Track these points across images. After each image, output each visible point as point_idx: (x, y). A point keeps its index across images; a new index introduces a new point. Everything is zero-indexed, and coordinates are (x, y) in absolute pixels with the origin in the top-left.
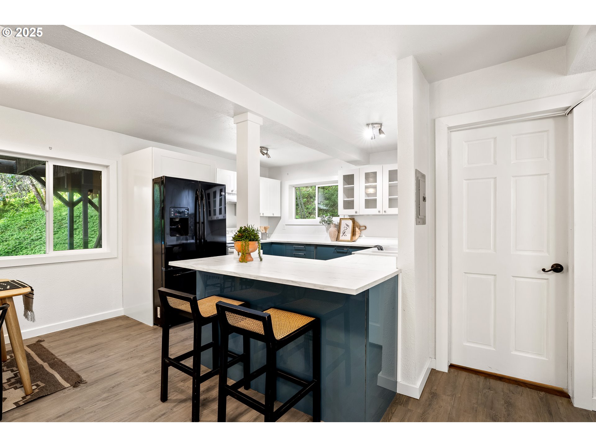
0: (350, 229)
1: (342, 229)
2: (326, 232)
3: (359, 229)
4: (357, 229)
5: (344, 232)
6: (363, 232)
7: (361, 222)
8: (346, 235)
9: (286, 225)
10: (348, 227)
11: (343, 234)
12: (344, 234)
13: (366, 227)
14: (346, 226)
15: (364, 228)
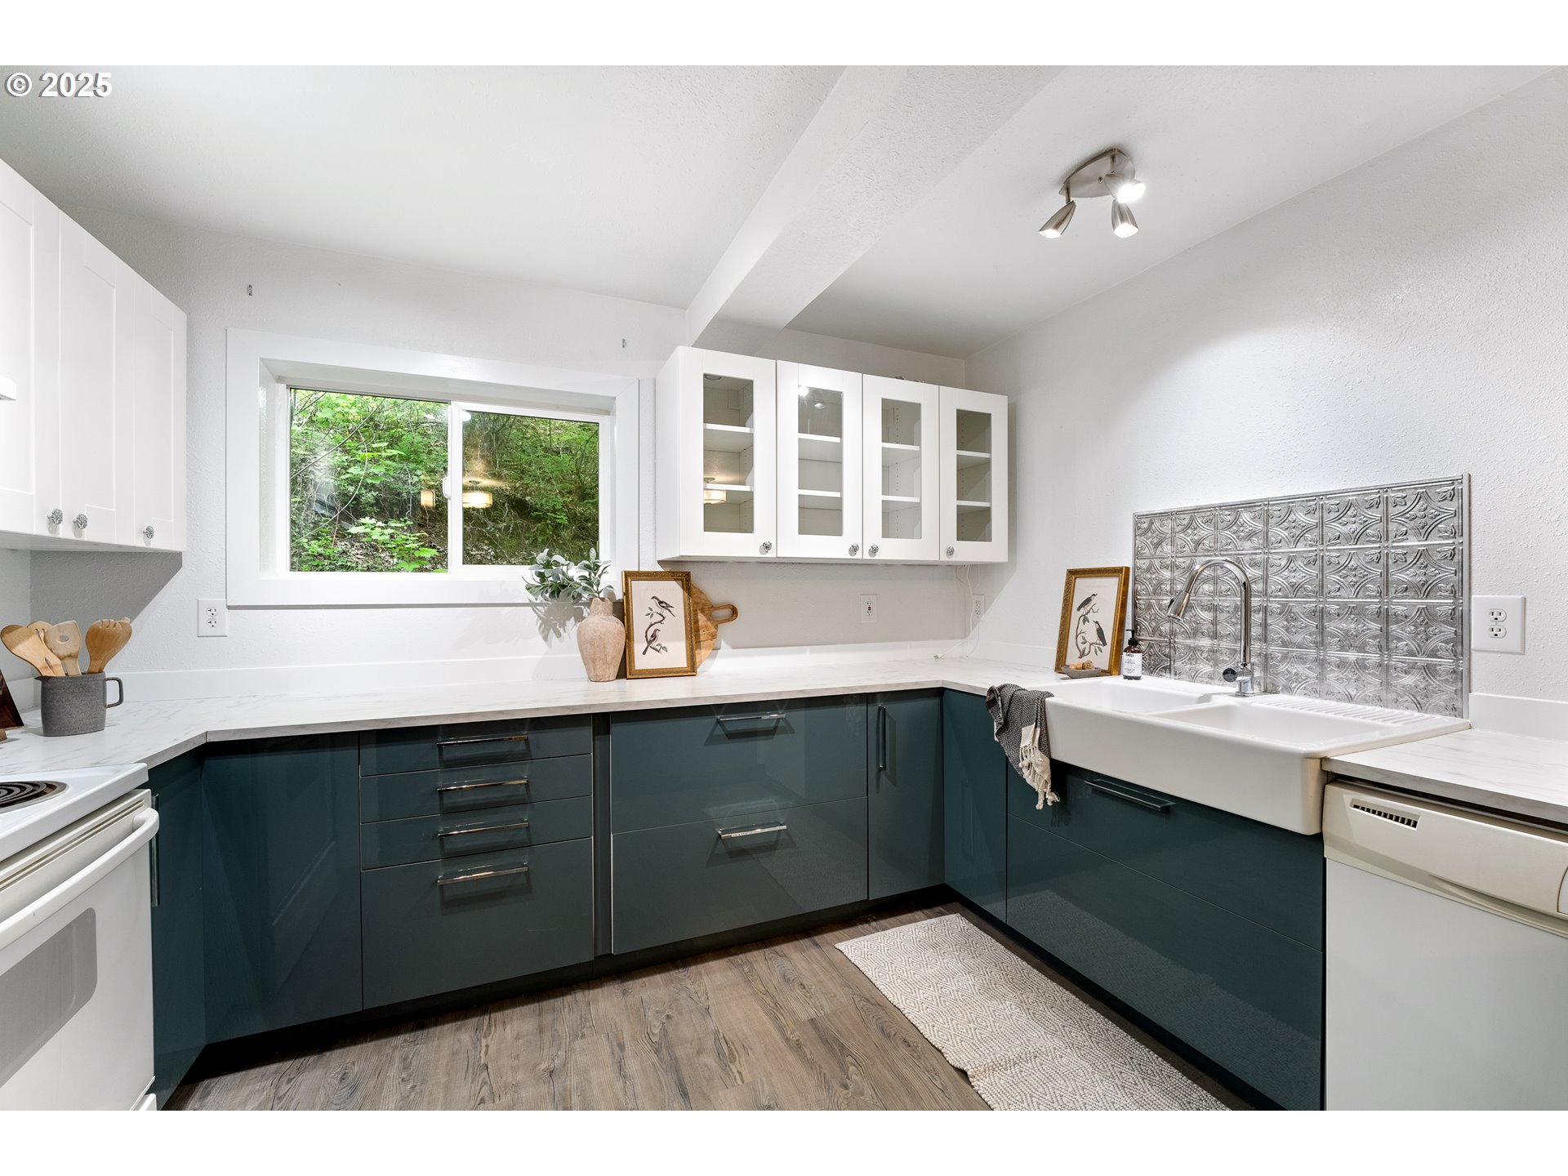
0: (676, 621)
1: (640, 622)
2: (540, 638)
3: (710, 618)
4: (702, 618)
5: (654, 636)
6: (726, 629)
7: (715, 590)
8: (664, 648)
9: (229, 608)
10: (666, 613)
11: (649, 642)
12: (654, 644)
13: (734, 612)
14: (656, 609)
15: (727, 612)
